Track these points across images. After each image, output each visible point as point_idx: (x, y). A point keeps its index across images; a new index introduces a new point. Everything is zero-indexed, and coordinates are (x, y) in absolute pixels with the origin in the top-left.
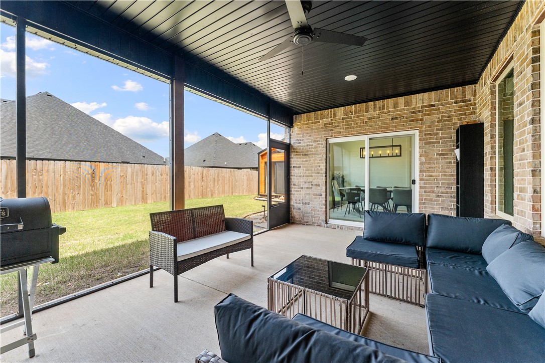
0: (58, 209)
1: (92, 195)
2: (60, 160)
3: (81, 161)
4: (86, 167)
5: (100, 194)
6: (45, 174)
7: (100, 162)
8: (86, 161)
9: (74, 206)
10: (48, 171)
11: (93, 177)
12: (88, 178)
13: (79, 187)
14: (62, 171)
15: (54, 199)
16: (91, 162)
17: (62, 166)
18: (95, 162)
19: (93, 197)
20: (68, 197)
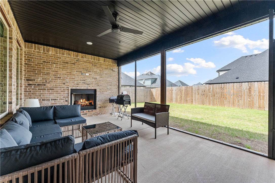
0: (231, 106)
1: (249, 101)
2: (231, 83)
3: (242, 82)
4: (245, 85)
5: (255, 101)
6: (225, 89)
7: (254, 82)
8: (245, 82)
9: (239, 106)
10: (226, 88)
11: (250, 91)
12: (247, 91)
13: (241, 96)
14: (232, 88)
15: (229, 101)
16: (248, 82)
17: (232, 86)
18: (251, 82)
19: (250, 102)
20: (235, 101)
